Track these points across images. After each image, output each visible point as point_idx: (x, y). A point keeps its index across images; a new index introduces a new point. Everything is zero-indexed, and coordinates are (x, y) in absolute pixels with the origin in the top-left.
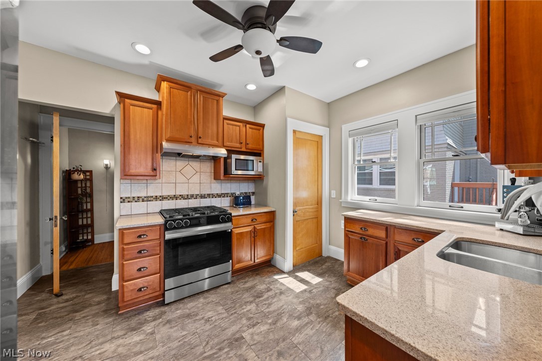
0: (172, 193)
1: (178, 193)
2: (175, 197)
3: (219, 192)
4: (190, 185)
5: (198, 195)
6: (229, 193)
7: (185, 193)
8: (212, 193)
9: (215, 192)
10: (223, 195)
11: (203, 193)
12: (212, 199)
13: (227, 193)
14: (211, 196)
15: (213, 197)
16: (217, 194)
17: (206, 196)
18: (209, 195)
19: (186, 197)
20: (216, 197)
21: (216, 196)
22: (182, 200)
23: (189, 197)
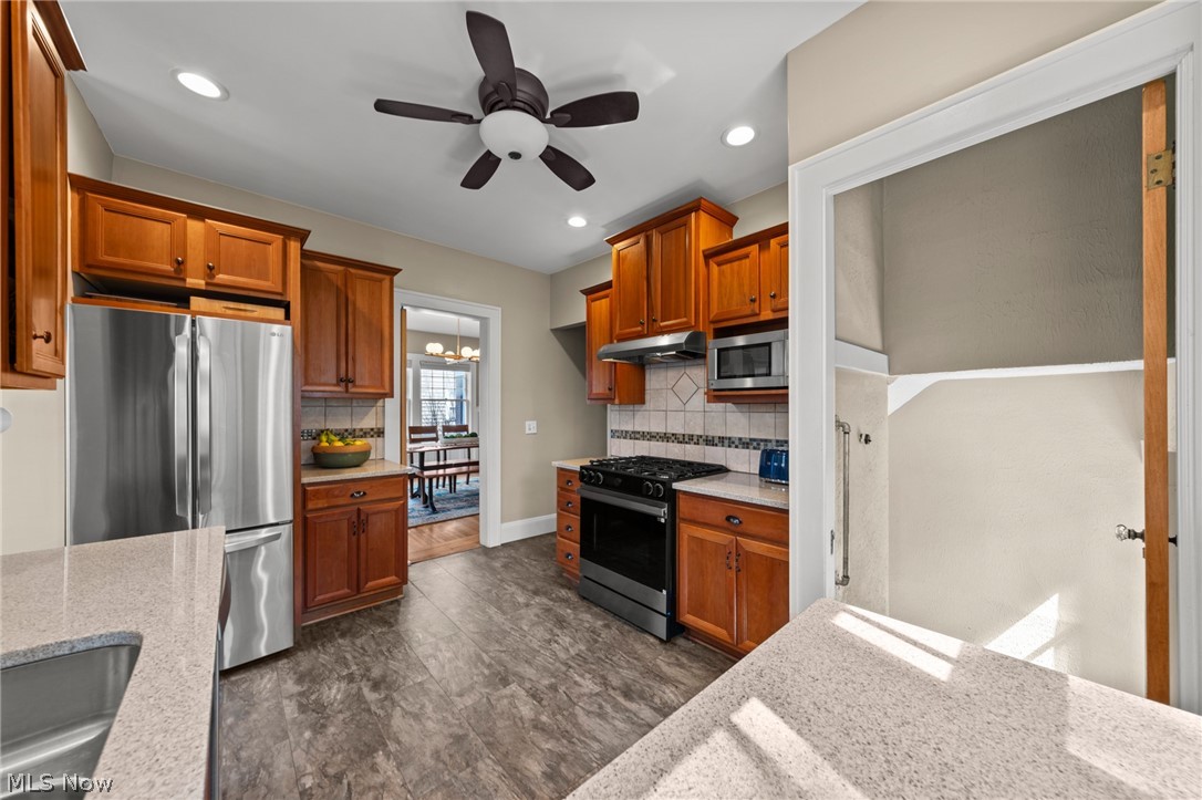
0: (662, 430)
1: (670, 431)
2: (665, 437)
3: (745, 435)
4: (688, 414)
5: (701, 437)
6: (770, 441)
7: (679, 430)
8: (728, 435)
9: (735, 433)
10: (755, 444)
11: (711, 433)
12: (728, 449)
13: (766, 441)
14: (726, 442)
15: (730, 446)
16: (740, 439)
17: (716, 441)
18: (722, 439)
19: (681, 439)
20: (737, 447)
21: (737, 443)
22: (676, 444)
23: (687, 440)
